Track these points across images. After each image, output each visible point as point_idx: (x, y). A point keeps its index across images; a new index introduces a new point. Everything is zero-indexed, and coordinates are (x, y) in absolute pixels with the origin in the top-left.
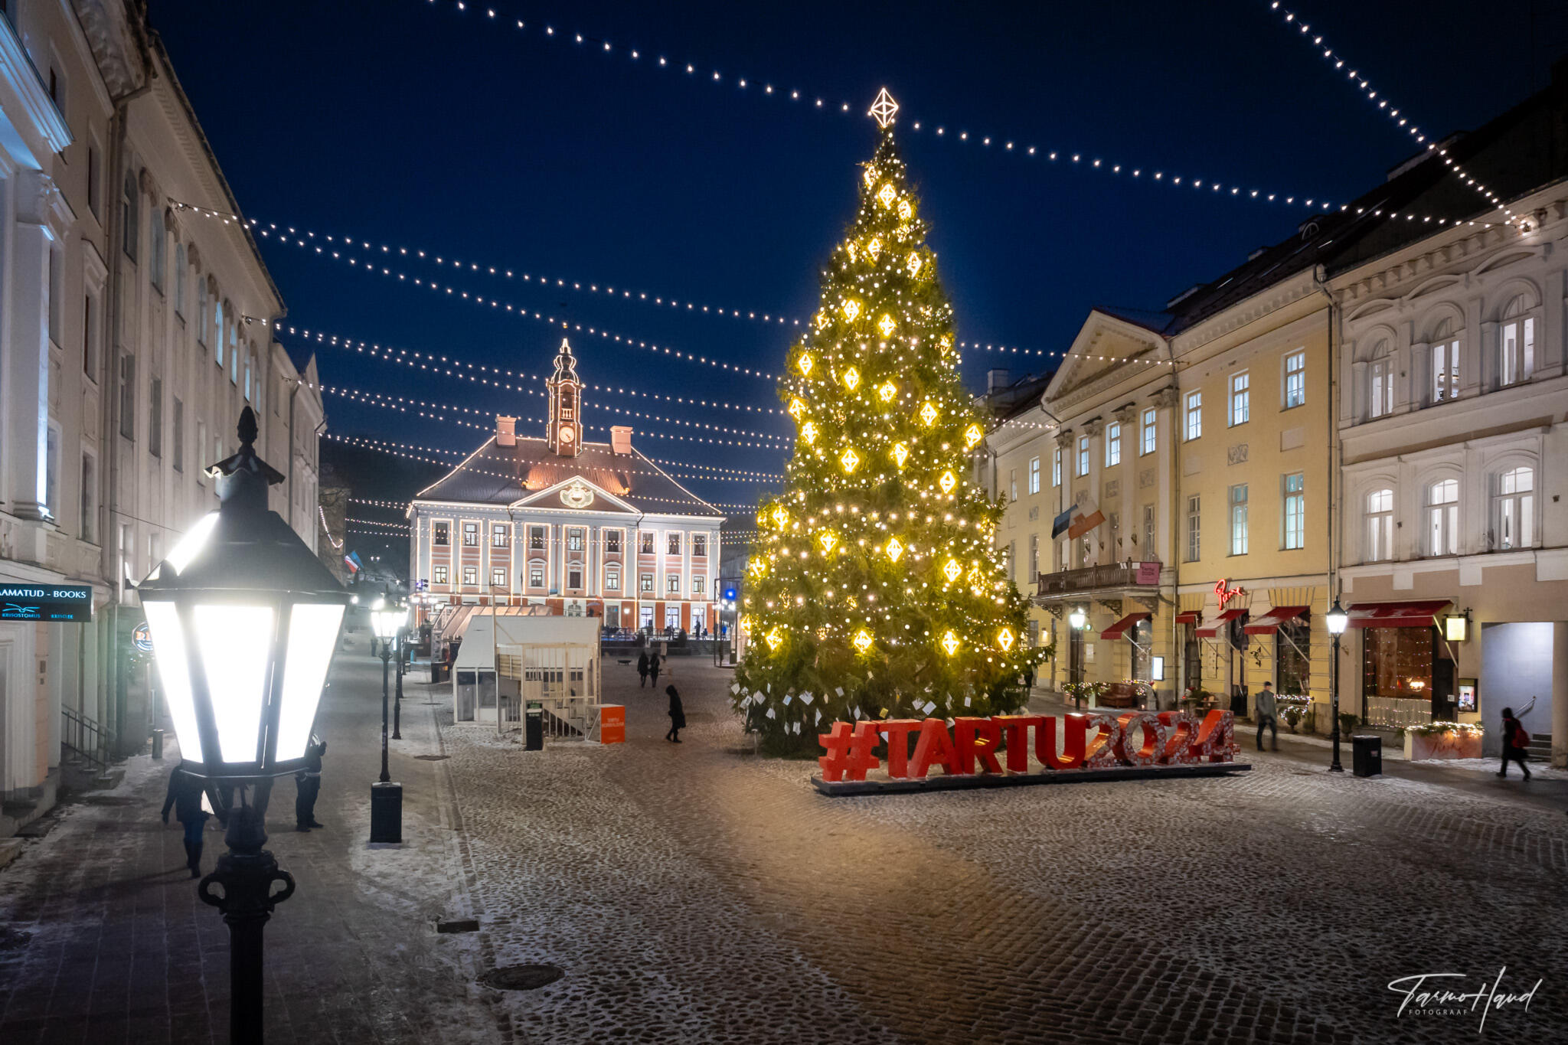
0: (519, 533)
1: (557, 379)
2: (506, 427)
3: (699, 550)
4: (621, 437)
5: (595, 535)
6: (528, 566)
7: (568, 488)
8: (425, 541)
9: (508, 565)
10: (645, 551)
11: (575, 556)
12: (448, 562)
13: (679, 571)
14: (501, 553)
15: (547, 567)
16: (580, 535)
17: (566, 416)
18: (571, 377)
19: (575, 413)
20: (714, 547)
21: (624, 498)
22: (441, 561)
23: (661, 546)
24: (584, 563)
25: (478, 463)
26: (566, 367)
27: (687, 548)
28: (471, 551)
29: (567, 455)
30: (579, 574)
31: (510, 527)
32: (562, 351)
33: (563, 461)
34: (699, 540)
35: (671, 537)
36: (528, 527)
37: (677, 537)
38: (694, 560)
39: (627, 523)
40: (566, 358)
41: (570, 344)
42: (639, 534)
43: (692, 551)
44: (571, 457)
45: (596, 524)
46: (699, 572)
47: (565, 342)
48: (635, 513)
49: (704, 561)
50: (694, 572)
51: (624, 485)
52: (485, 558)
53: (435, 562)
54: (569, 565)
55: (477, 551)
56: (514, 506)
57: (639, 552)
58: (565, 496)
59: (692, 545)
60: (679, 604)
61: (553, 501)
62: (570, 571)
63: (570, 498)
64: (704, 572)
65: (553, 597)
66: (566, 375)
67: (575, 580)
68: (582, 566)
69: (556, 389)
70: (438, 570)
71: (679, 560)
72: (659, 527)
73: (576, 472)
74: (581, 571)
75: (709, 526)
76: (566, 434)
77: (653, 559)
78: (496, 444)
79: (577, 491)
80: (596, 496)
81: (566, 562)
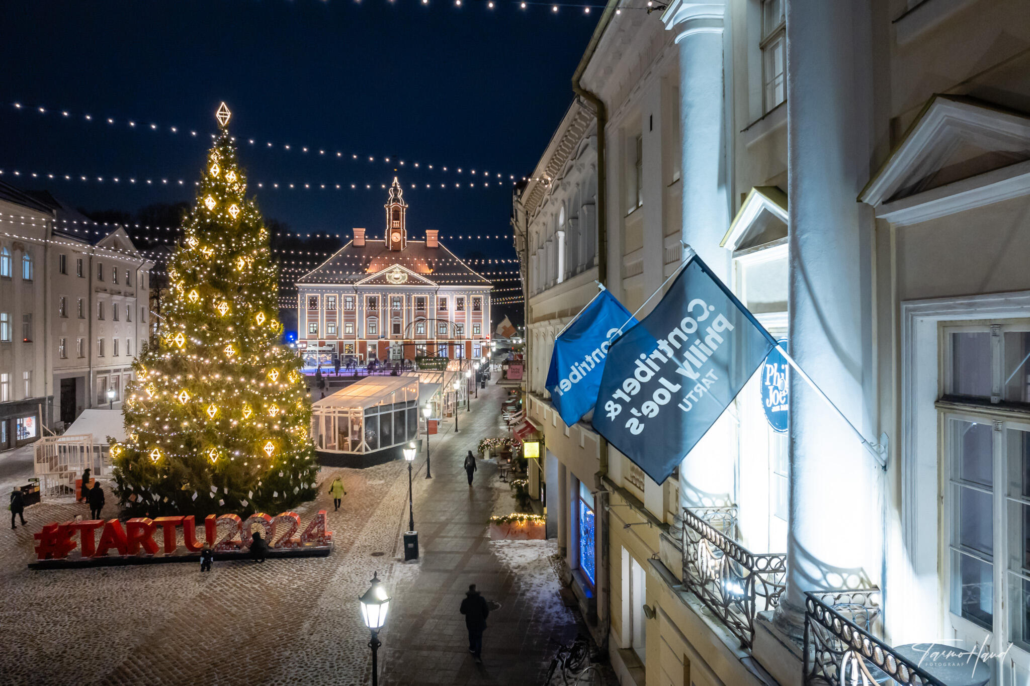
0: (361, 301)
1: (390, 203)
2: (360, 235)
3: (477, 308)
4: (432, 237)
5: (409, 300)
6: (366, 321)
7: (391, 272)
9: (354, 321)
10: (442, 309)
11: (397, 314)
12: (317, 320)
13: (464, 321)
15: (378, 321)
16: (400, 300)
17: (397, 226)
18: (398, 201)
19: (401, 224)
20: (486, 307)
21: (427, 276)
22: (313, 320)
23: (452, 305)
25: (337, 259)
26: (396, 195)
27: (469, 307)
28: (331, 314)
29: (396, 250)
30: (399, 325)
31: (355, 297)
32: (393, 186)
33: (394, 254)
34: (477, 300)
35: (458, 299)
36: (367, 297)
37: (462, 299)
38: (473, 314)
39: (429, 291)
40: (396, 190)
42: (437, 298)
44: (399, 251)
45: (409, 292)
46: (477, 321)
47: (396, 179)
48: (434, 285)
49: (480, 314)
51: (430, 267)
52: (340, 318)
53: (309, 320)
54: (393, 320)
55: (335, 313)
56: (357, 284)
57: (437, 310)
58: (390, 277)
59: (471, 305)
60: (463, 342)
61: (382, 280)
62: (393, 323)
63: (393, 277)
64: (480, 321)
65: (383, 340)
67: (397, 328)
68: (401, 320)
69: (389, 209)
70: (312, 325)
71: (464, 314)
72: (450, 294)
75: (483, 292)
77: (447, 314)
78: (352, 245)
79: (397, 274)
80: (409, 276)
81: (391, 318)
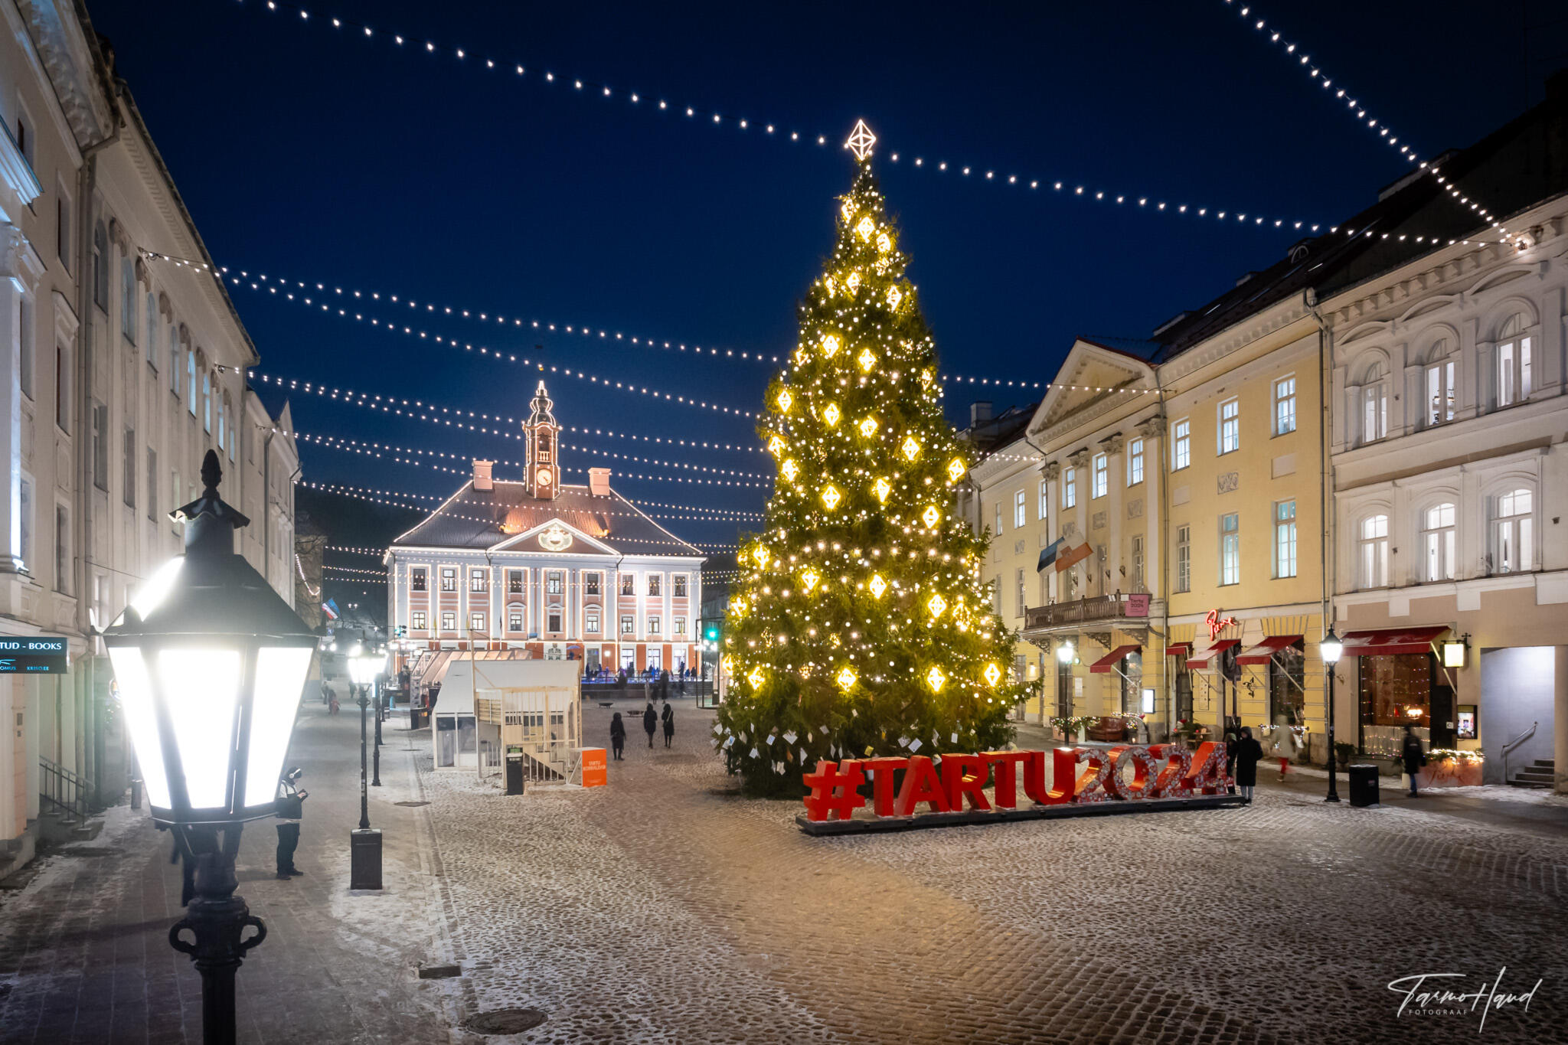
0: (497, 578)
1: (533, 421)
2: (483, 470)
3: (680, 591)
4: (599, 479)
5: (574, 578)
6: (506, 610)
7: (547, 532)
8: (402, 587)
9: (487, 610)
10: (625, 593)
11: (555, 599)
12: (425, 608)
13: (660, 612)
14: (480, 597)
15: (526, 611)
16: (559, 578)
17: (543, 459)
18: (548, 419)
19: (553, 455)
20: (694, 588)
21: (603, 540)
22: (420, 608)
23: (641, 587)
24: (564, 606)
25: (457, 508)
26: (543, 410)
27: (667, 588)
28: (449, 596)
29: (545, 498)
30: (558, 617)
31: (488, 571)
32: (538, 393)
33: (541, 504)
34: (680, 582)
35: (651, 578)
36: (506, 571)
37: (657, 578)
38: (675, 601)
39: (607, 565)
40: (542, 401)
41: (546, 386)
42: (619, 576)
43: (672, 591)
44: (549, 500)
45: (574, 566)
46: (680, 613)
47: (541, 384)
48: (615, 555)
49: (685, 602)
50: (675, 613)
51: (603, 527)
52: (464, 603)
53: (413, 608)
54: (548, 608)
55: (455, 596)
56: (492, 550)
57: (619, 594)
58: (543, 540)
59: (672, 586)
60: (660, 645)
61: (531, 544)
62: (549, 614)
63: (548, 541)
64: (685, 613)
65: (533, 641)
66: (543, 417)
67: (555, 623)
68: (562, 609)
69: (533, 432)
70: (416, 616)
71: (660, 601)
72: (639, 568)
73: (555, 515)
74: (561, 614)
75: (690, 567)
76: (544, 477)
77: (633, 601)
78: (473, 489)
79: (556, 534)
80: (575, 538)
81: (546, 605)
